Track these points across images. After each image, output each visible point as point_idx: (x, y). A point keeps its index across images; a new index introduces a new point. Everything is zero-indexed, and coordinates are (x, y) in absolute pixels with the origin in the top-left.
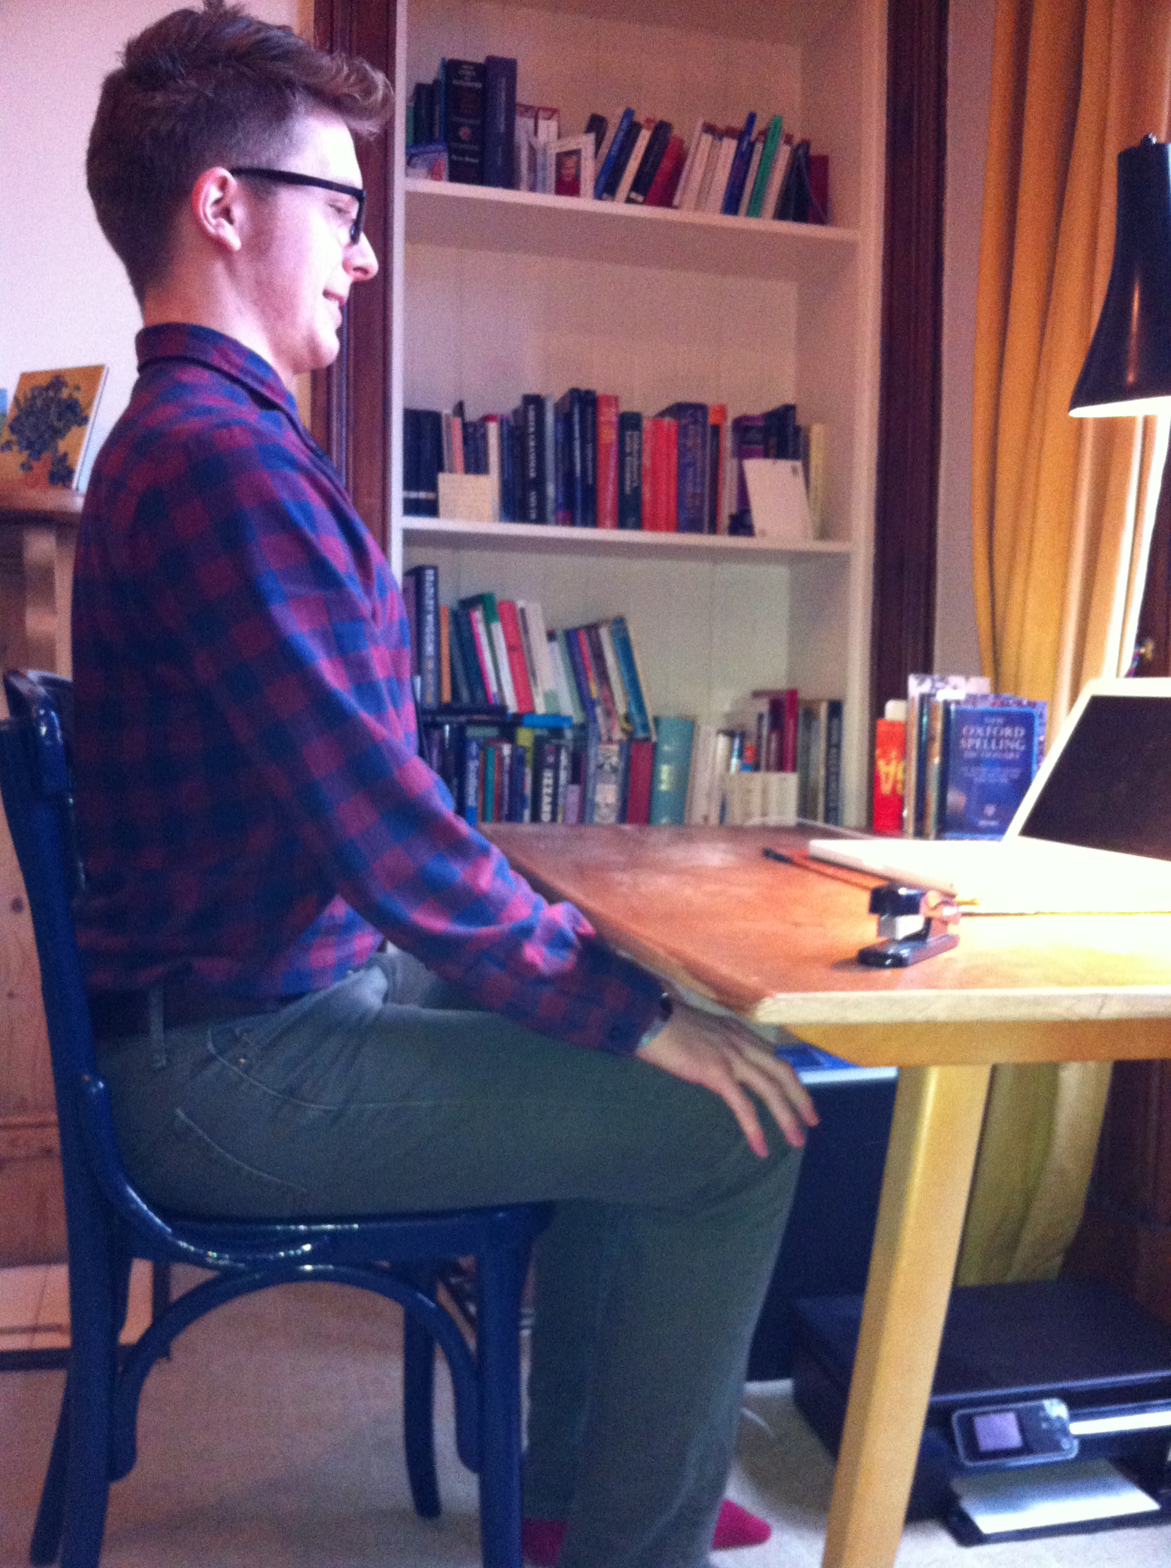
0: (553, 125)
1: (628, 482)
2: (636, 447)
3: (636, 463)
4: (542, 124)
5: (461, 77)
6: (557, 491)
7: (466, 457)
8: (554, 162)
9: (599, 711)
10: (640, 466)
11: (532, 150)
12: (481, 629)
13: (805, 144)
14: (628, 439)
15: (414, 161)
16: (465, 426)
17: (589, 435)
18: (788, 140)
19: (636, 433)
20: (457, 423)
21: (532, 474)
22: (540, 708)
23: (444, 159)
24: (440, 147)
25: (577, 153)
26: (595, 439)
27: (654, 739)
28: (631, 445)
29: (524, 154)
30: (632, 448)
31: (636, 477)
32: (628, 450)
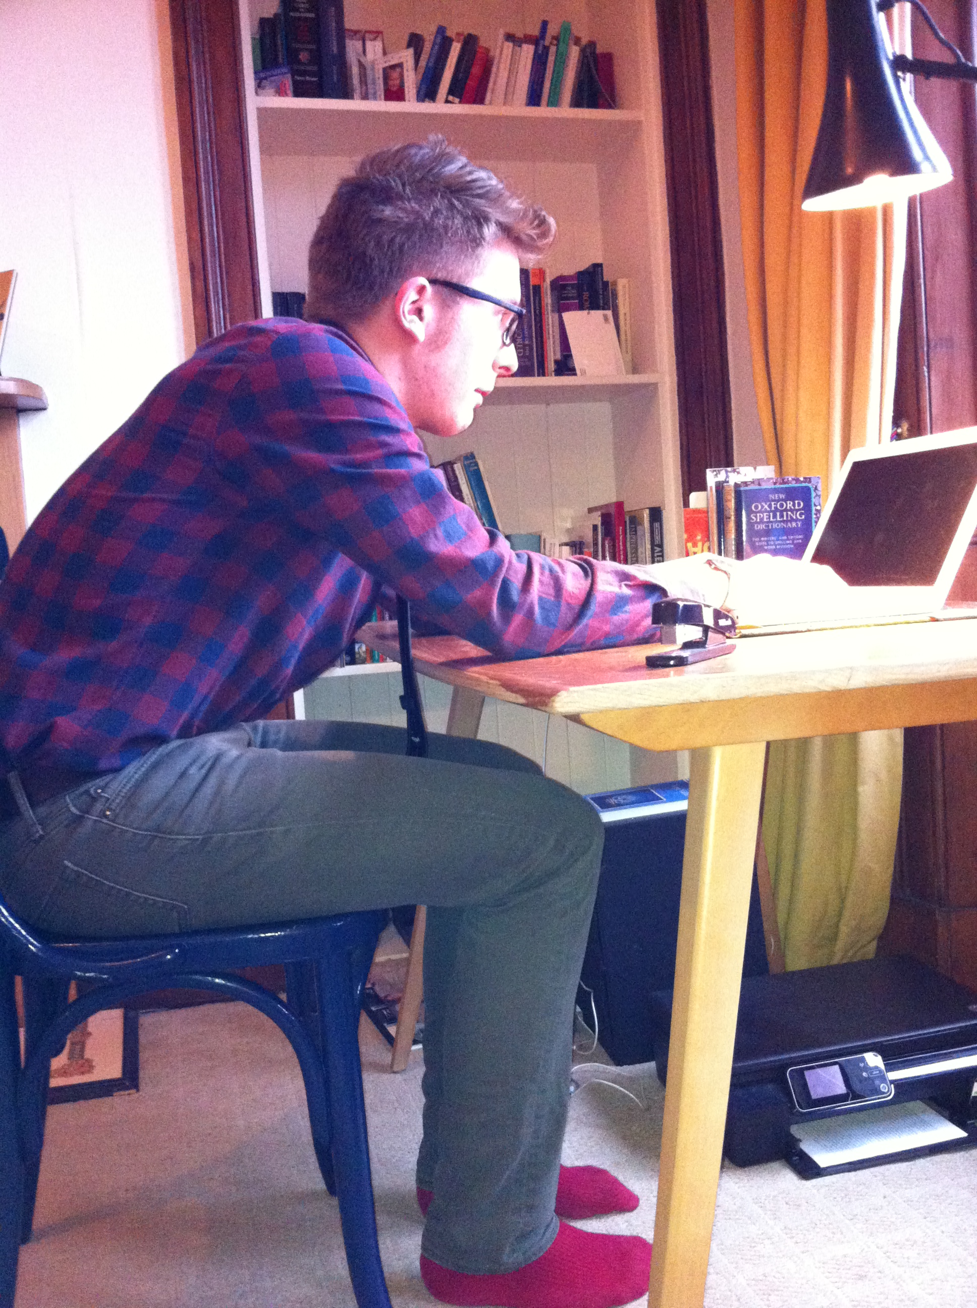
0: (378, 45)
4: (369, 44)
5: (297, 10)
8: (381, 76)
11: (362, 66)
13: (592, 44)
15: (263, 84)
18: (577, 41)
23: (288, 81)
24: (284, 70)
25: (400, 65)
29: (355, 70)
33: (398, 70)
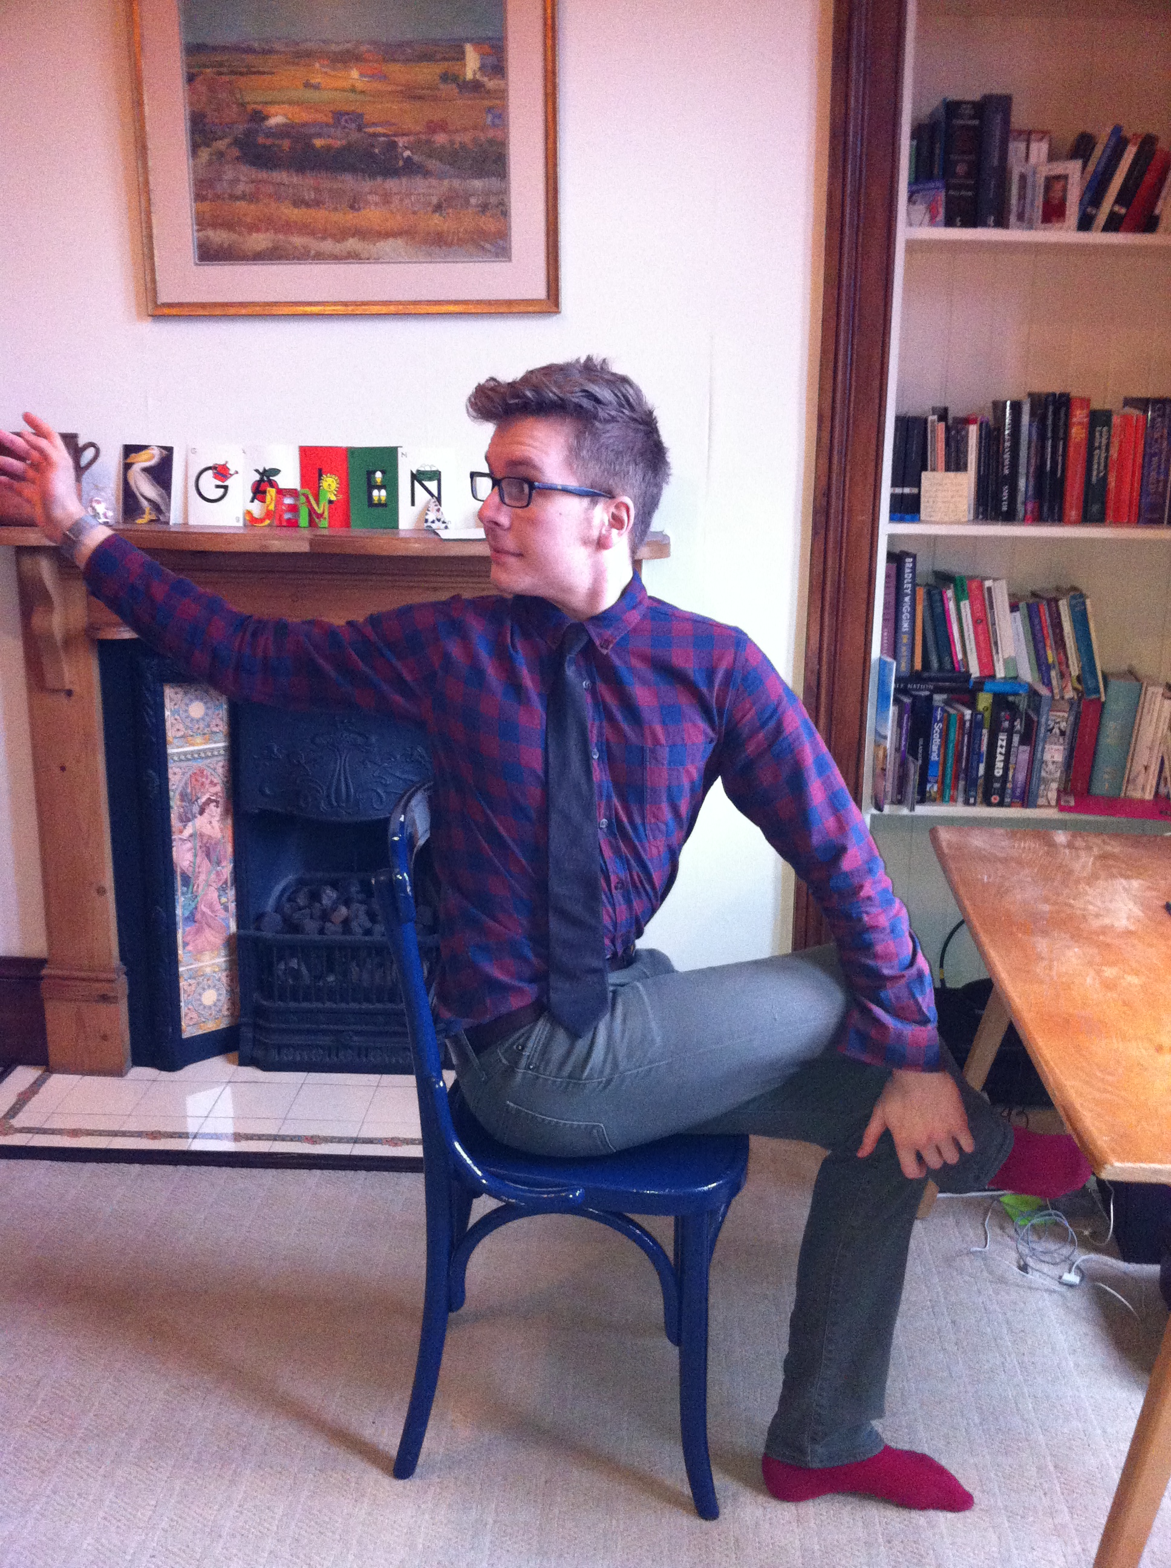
0: (1044, 148)
1: (1095, 473)
2: (1104, 441)
3: (1103, 455)
4: (1034, 146)
5: (961, 117)
6: (1027, 486)
7: (948, 455)
8: (1042, 187)
9: (1053, 673)
10: (1107, 458)
11: (1023, 178)
12: (951, 605)
14: (1097, 434)
15: (914, 198)
16: (948, 429)
17: (1061, 435)
19: (1105, 429)
20: (941, 426)
21: (1006, 472)
22: (1000, 673)
23: (942, 198)
24: (939, 184)
25: (1064, 178)
26: (1066, 438)
27: (1103, 699)
28: (1101, 439)
30: (1100, 443)
31: (1102, 468)
32: (1097, 444)
33: (1062, 183)
